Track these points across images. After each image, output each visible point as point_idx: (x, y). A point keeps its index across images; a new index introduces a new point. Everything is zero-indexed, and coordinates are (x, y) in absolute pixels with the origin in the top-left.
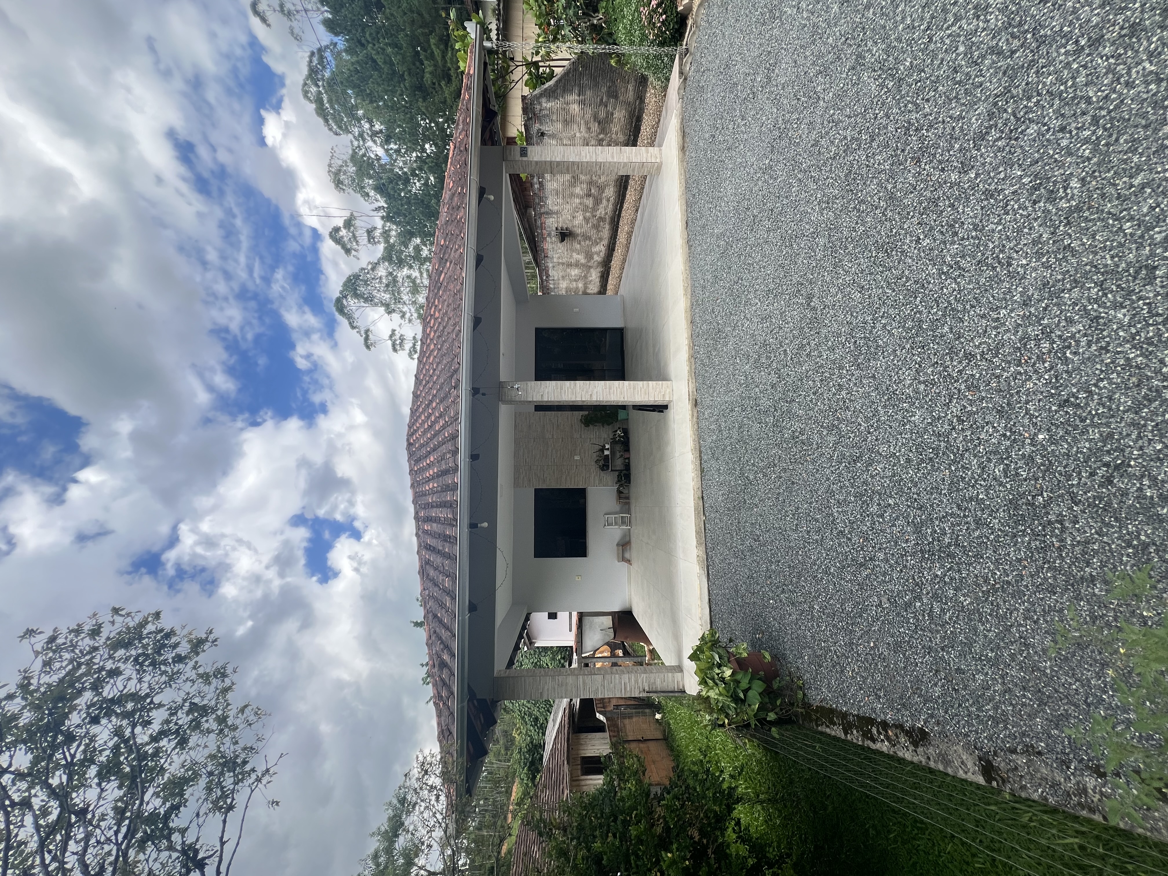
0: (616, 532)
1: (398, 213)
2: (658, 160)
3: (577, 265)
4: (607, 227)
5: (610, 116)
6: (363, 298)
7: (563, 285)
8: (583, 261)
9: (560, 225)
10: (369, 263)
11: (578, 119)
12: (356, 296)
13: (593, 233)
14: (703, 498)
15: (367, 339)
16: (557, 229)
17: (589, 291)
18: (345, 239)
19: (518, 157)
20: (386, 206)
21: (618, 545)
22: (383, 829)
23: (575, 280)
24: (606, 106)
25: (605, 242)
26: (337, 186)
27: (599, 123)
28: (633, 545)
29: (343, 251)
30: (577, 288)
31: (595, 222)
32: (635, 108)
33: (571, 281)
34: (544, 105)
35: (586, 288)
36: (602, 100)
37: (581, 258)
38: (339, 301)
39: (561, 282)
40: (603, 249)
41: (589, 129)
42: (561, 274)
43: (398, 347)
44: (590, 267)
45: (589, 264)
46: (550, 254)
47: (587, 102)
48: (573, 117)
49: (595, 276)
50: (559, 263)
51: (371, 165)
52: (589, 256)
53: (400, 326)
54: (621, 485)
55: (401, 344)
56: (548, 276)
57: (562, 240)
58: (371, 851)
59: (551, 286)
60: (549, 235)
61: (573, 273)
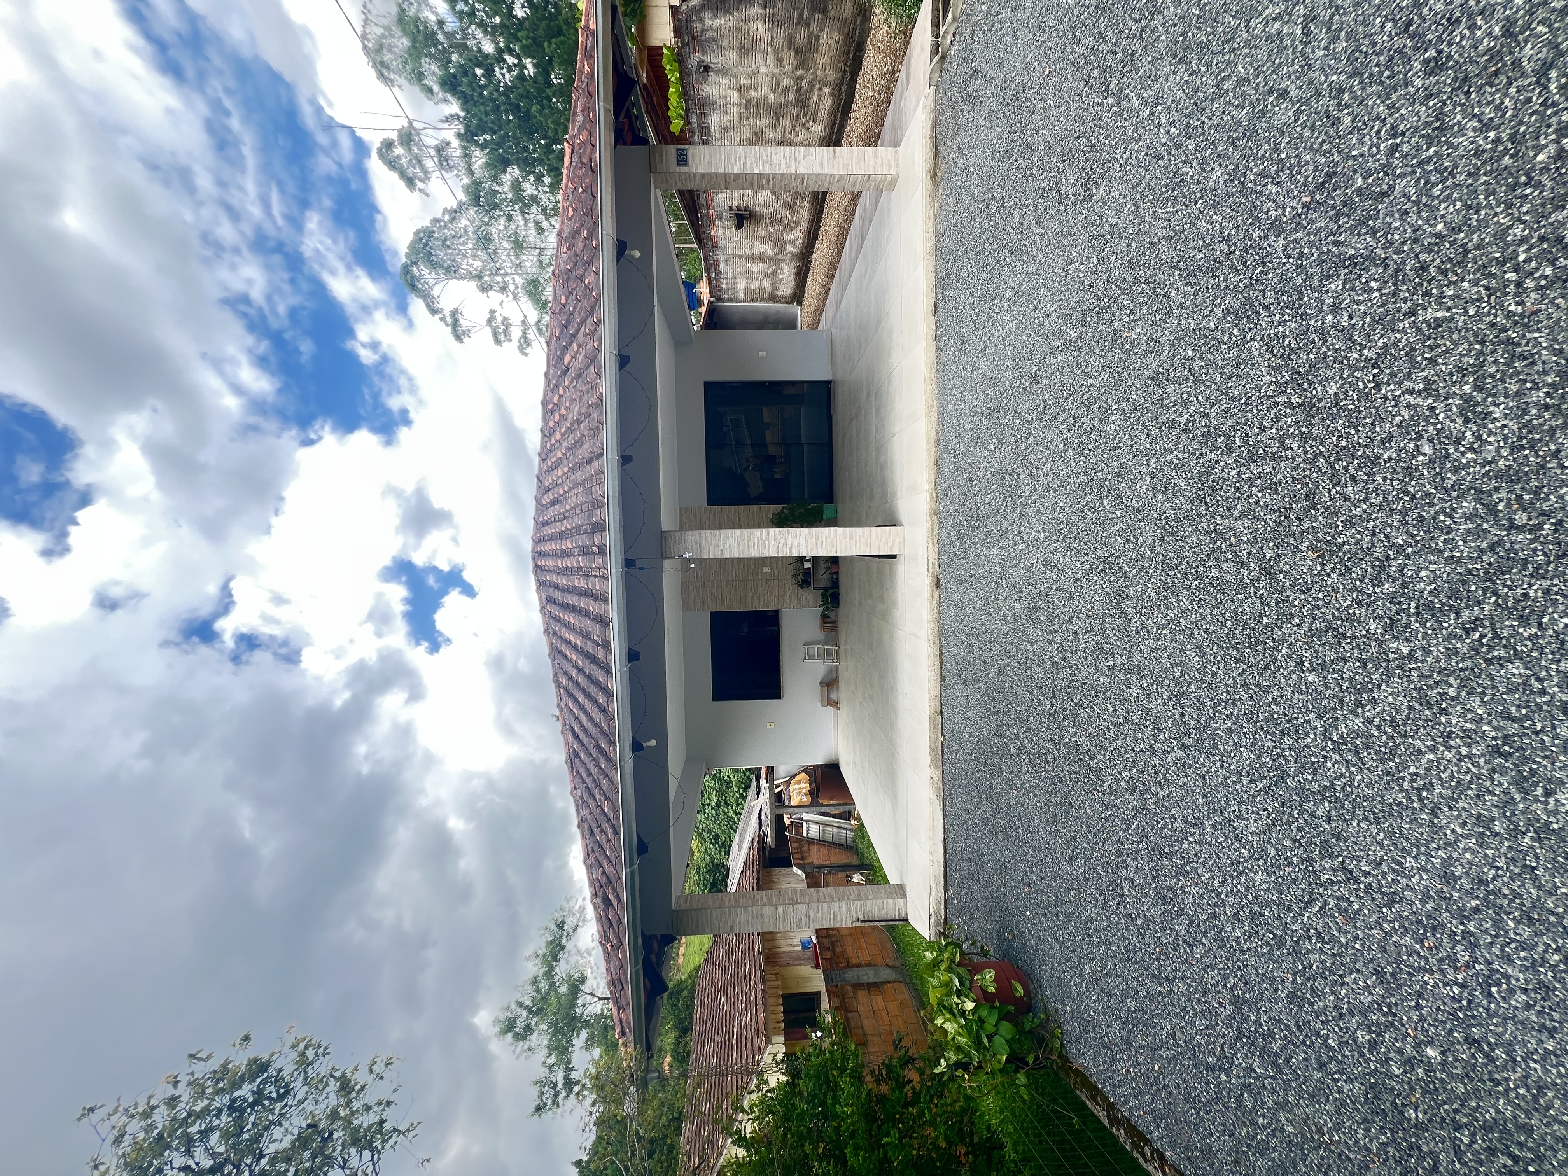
0: (819, 668)
1: (482, 129)
2: (892, 172)
3: (761, 257)
4: (807, 206)
5: (813, 42)
6: (443, 267)
7: (741, 285)
8: (770, 253)
9: (736, 203)
10: (445, 211)
11: (763, 46)
12: (434, 265)
13: (785, 215)
14: (941, 712)
15: (455, 324)
16: (731, 208)
17: (778, 293)
18: (403, 161)
19: (674, 167)
20: (462, 114)
21: (822, 684)
22: (540, 952)
23: (758, 278)
24: (808, 25)
25: (804, 227)
26: (381, 75)
27: (797, 52)
28: (842, 684)
29: (402, 184)
30: (762, 289)
31: (789, 199)
32: (854, 29)
33: (752, 279)
34: (708, 22)
35: (774, 288)
36: (801, 15)
37: (768, 249)
38: (406, 270)
39: (738, 281)
40: (801, 236)
41: (781, 60)
42: (738, 270)
43: (502, 337)
44: (782, 261)
45: (780, 257)
46: (721, 243)
47: (777, 18)
48: (755, 42)
49: (787, 273)
50: (734, 256)
51: (430, 38)
52: (779, 246)
53: (501, 304)
54: (827, 609)
55: (506, 332)
56: (718, 273)
57: (740, 226)
58: (529, 977)
59: (723, 286)
60: (720, 217)
61: (755, 269)
